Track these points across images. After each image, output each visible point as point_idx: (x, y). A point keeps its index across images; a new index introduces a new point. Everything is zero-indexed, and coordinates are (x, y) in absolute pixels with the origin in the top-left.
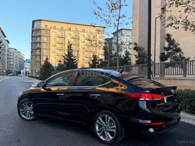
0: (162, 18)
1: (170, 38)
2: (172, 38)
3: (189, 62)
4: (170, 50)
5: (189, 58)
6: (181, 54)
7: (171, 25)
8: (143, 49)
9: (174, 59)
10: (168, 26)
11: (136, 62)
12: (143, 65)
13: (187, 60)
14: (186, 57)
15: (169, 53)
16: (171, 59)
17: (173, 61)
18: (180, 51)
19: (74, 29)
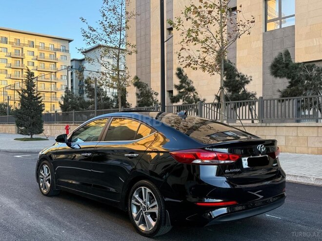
0: (180, 57)
1: (182, 74)
2: (184, 74)
3: (205, 105)
4: (182, 89)
5: (204, 100)
6: (195, 94)
7: (189, 65)
8: (147, 85)
9: (187, 101)
10: (186, 67)
11: (138, 104)
12: (148, 107)
13: (203, 102)
14: (202, 99)
15: (181, 92)
16: (183, 101)
17: (186, 104)
18: (194, 90)
19: (13, 41)
